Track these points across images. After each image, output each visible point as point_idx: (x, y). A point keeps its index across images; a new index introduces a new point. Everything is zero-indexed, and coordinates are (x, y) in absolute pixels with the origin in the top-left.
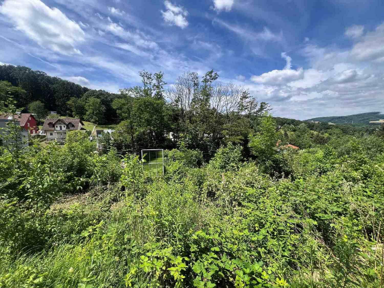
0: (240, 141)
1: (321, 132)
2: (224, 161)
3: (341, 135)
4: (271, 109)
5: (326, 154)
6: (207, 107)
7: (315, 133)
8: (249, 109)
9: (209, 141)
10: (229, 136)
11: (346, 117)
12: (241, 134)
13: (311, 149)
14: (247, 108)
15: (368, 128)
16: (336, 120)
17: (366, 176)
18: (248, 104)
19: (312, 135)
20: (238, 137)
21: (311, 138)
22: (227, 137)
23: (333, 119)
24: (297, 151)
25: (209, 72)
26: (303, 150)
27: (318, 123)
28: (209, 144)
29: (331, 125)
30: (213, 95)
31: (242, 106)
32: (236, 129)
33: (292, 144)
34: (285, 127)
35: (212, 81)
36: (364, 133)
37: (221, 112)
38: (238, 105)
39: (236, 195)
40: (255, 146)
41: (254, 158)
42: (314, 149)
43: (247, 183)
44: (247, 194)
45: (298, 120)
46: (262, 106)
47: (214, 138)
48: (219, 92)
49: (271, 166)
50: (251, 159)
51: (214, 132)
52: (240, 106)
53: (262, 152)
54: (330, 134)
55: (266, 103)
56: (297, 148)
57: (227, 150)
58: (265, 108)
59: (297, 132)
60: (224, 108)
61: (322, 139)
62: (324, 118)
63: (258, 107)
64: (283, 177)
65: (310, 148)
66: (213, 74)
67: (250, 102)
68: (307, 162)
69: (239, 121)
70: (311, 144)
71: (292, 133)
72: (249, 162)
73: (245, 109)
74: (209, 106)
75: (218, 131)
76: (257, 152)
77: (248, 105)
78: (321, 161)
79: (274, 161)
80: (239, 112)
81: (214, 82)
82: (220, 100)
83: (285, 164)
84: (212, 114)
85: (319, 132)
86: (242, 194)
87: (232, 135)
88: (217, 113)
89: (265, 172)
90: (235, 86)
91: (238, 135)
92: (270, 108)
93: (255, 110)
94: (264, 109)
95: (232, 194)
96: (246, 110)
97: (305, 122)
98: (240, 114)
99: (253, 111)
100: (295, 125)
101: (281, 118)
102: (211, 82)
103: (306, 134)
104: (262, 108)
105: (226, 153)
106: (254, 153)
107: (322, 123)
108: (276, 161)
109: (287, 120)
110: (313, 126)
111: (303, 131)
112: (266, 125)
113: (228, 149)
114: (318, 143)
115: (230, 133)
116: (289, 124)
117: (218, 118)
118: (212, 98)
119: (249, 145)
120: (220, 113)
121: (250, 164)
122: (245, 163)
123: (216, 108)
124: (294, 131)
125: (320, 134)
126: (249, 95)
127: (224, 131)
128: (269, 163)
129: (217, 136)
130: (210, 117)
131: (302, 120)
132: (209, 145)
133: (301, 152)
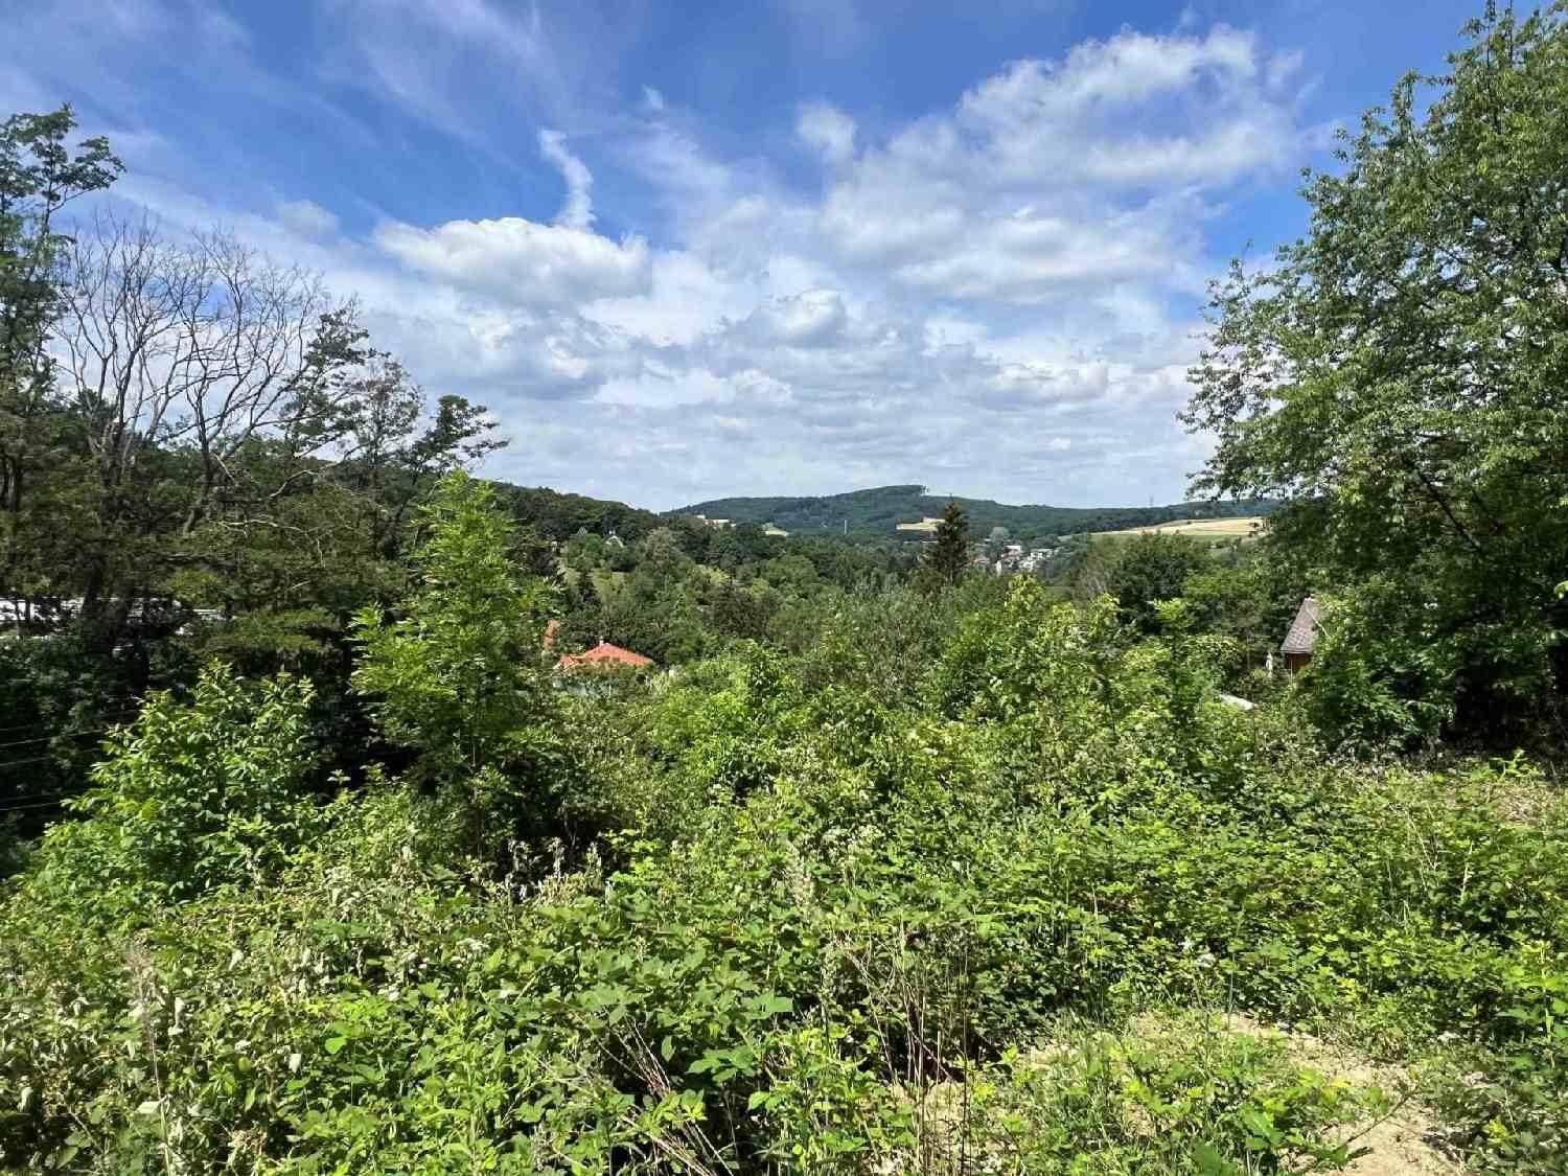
0: (313, 645)
1: (740, 570)
2: (178, 812)
3: (812, 586)
4: (503, 444)
5: (760, 687)
6: (27, 383)
7: (718, 577)
8: (368, 430)
9: (49, 660)
10: (228, 613)
11: (823, 503)
12: (321, 599)
13: (704, 666)
14: (352, 426)
15: (895, 554)
16: (792, 516)
17: (885, 786)
18: (361, 398)
19: (705, 588)
20: (299, 619)
21: (702, 602)
22: (211, 614)
23: (779, 508)
24: (641, 679)
25: (34, 118)
26: (672, 673)
27: (726, 526)
28: (46, 679)
29: (774, 538)
30: (80, 302)
31: (320, 403)
32: (277, 559)
33: (619, 644)
34: (582, 546)
35: (59, 189)
36: (882, 573)
37: (152, 432)
38: (291, 397)
39: (245, 1078)
40: (402, 691)
41: (398, 760)
42: (714, 662)
43: (340, 962)
44: (334, 1046)
45: (640, 511)
46: (446, 419)
47: (99, 635)
48: (132, 283)
49: (501, 800)
50: (376, 770)
51: (93, 585)
52: (301, 404)
53: (446, 717)
54: (775, 583)
55: (472, 404)
56: (643, 662)
57: (197, 723)
58: (467, 434)
59: (640, 576)
60: (181, 407)
61: (746, 604)
62: (746, 502)
63: (426, 423)
64: (557, 864)
65: (698, 659)
66: (72, 143)
67: (371, 384)
68: (687, 740)
69: (302, 506)
70: (704, 634)
71: (619, 577)
72: (365, 793)
73: (341, 427)
74: (43, 379)
75: (130, 575)
76: (410, 722)
77: (356, 407)
78: (738, 729)
79: (514, 769)
80: (293, 446)
81: (76, 203)
82: (140, 343)
83: (572, 776)
84: (75, 442)
85: (733, 573)
86: (295, 1061)
87: (248, 604)
88: (117, 439)
89: (469, 842)
90: (256, 264)
91: (296, 605)
92: (494, 436)
93: (409, 441)
94: (459, 437)
95: (223, 1082)
96: (350, 435)
97: (673, 520)
98: (305, 453)
99: (389, 446)
100: (625, 537)
101: (559, 496)
102: (52, 196)
103: (680, 586)
104: (445, 435)
105: (189, 748)
106: (393, 728)
107: (738, 527)
108: (522, 768)
109: (588, 504)
110: (706, 541)
111: (667, 569)
112: (460, 549)
113: (201, 718)
114: (731, 629)
115: (232, 589)
116: (596, 528)
117: (127, 480)
118: (69, 323)
119: (363, 679)
120: (144, 444)
121: (372, 808)
122: (343, 797)
123: (109, 395)
124: (627, 567)
125: (735, 582)
126: (362, 344)
127: (180, 574)
128: (486, 781)
129: (124, 612)
130: (52, 464)
131: (656, 510)
132: (47, 690)
133: (661, 683)
